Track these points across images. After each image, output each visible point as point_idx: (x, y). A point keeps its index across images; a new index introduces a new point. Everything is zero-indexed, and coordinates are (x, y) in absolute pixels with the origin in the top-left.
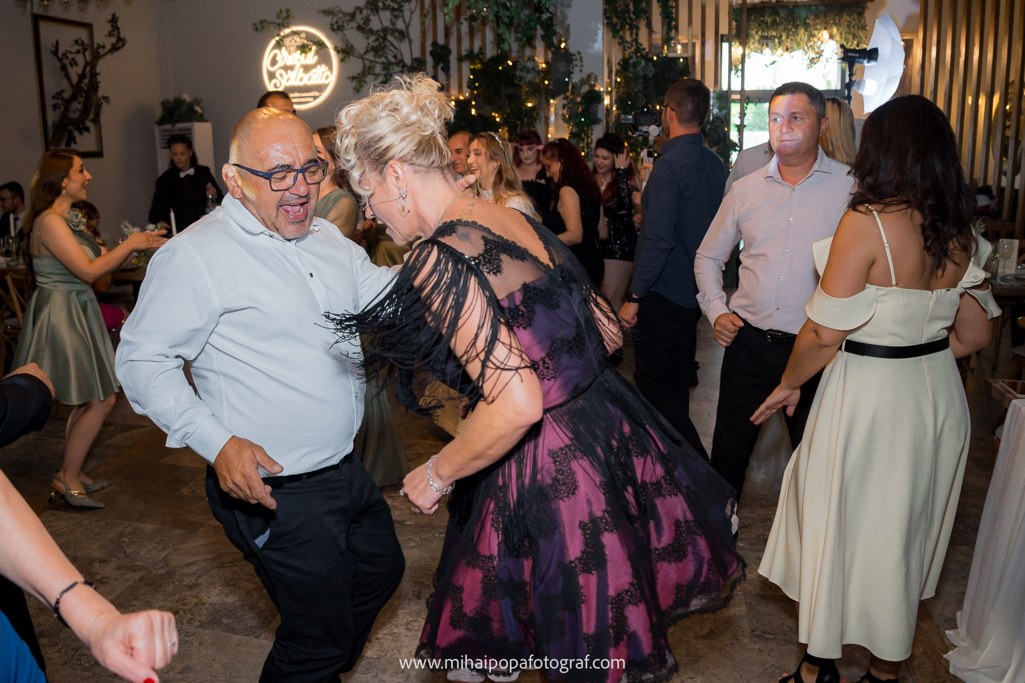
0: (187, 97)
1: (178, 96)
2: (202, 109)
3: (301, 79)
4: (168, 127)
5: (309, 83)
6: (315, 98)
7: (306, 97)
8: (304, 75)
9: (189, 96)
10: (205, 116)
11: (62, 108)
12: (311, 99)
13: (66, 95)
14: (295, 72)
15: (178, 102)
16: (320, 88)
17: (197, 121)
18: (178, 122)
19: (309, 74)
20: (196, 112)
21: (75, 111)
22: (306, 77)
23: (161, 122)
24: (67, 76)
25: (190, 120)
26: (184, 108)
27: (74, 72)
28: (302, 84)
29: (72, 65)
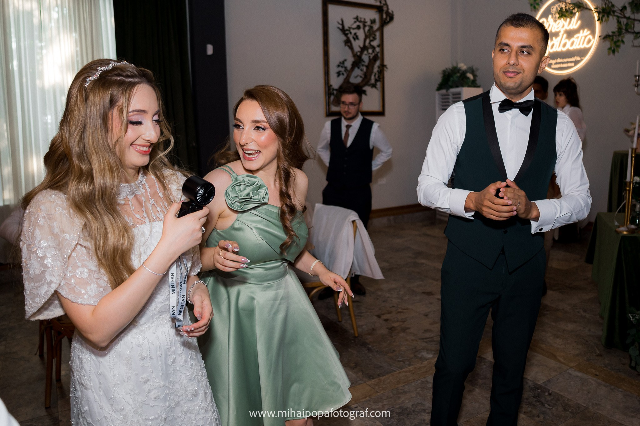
0: (463, 66)
1: (455, 65)
2: (475, 76)
3: (564, 45)
4: (444, 91)
5: (571, 48)
6: (576, 63)
7: (567, 62)
8: (567, 40)
9: (465, 64)
10: (478, 82)
11: (345, 75)
12: (573, 64)
13: (348, 65)
14: (559, 39)
15: (455, 70)
16: (582, 53)
17: (469, 86)
18: (452, 87)
19: (572, 40)
20: (468, 78)
21: (356, 77)
22: (569, 43)
23: (439, 89)
24: (351, 48)
25: (463, 86)
26: (458, 75)
27: (357, 45)
28: (564, 49)
29: (354, 39)
